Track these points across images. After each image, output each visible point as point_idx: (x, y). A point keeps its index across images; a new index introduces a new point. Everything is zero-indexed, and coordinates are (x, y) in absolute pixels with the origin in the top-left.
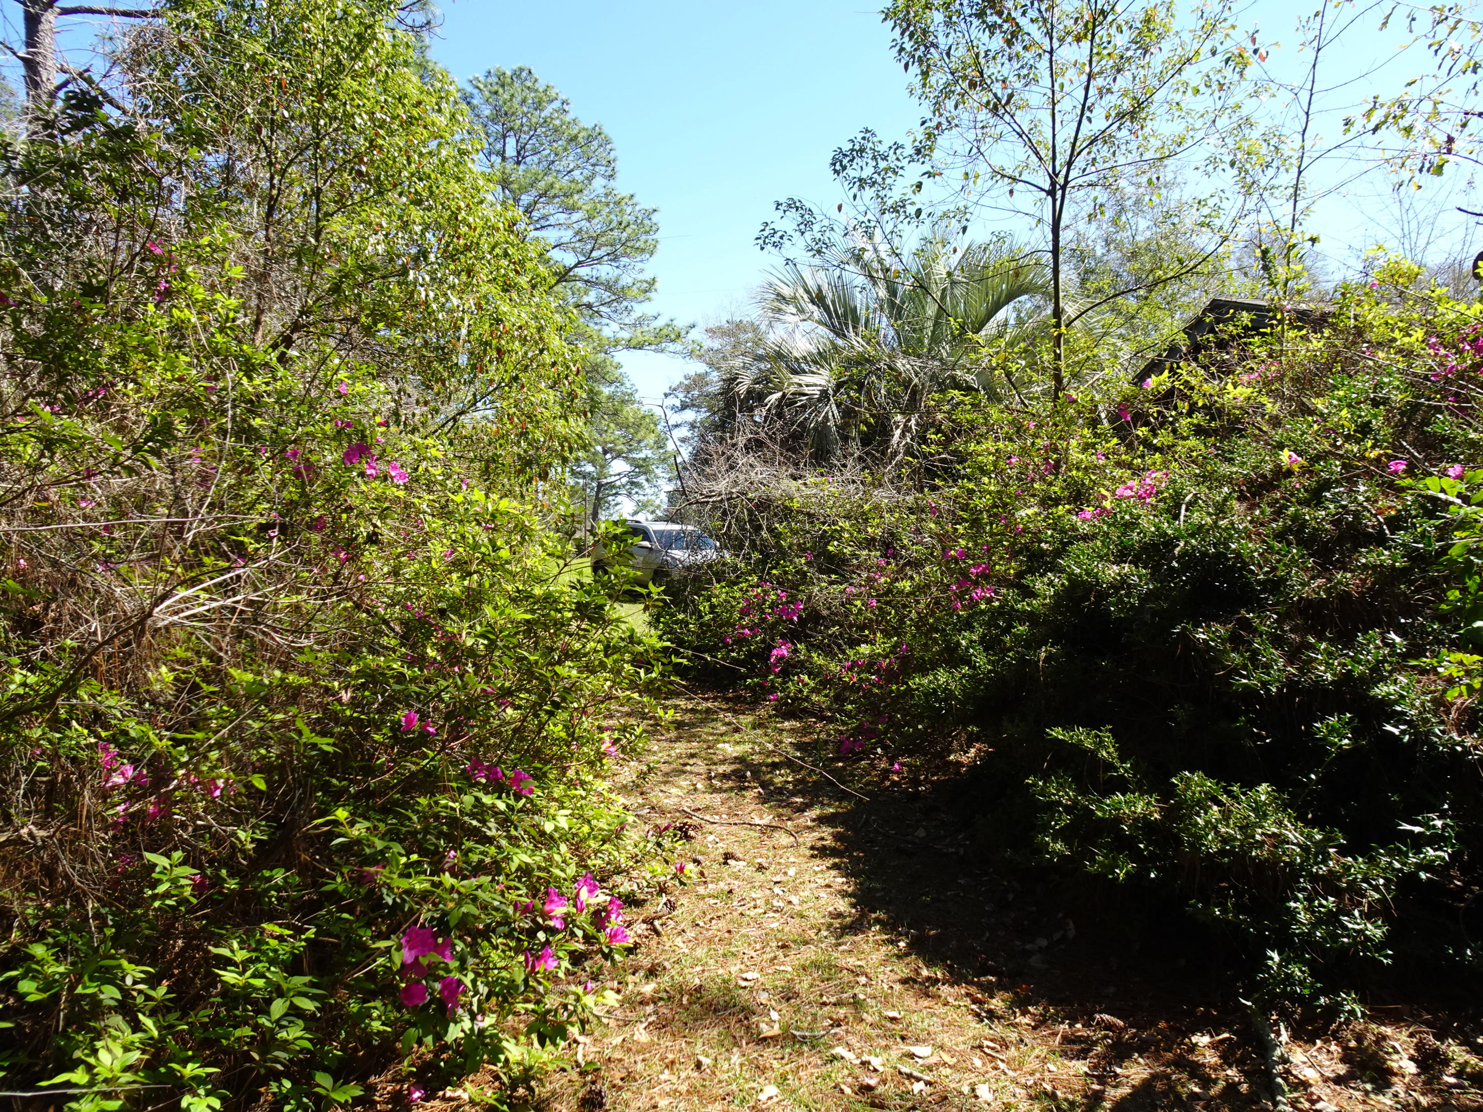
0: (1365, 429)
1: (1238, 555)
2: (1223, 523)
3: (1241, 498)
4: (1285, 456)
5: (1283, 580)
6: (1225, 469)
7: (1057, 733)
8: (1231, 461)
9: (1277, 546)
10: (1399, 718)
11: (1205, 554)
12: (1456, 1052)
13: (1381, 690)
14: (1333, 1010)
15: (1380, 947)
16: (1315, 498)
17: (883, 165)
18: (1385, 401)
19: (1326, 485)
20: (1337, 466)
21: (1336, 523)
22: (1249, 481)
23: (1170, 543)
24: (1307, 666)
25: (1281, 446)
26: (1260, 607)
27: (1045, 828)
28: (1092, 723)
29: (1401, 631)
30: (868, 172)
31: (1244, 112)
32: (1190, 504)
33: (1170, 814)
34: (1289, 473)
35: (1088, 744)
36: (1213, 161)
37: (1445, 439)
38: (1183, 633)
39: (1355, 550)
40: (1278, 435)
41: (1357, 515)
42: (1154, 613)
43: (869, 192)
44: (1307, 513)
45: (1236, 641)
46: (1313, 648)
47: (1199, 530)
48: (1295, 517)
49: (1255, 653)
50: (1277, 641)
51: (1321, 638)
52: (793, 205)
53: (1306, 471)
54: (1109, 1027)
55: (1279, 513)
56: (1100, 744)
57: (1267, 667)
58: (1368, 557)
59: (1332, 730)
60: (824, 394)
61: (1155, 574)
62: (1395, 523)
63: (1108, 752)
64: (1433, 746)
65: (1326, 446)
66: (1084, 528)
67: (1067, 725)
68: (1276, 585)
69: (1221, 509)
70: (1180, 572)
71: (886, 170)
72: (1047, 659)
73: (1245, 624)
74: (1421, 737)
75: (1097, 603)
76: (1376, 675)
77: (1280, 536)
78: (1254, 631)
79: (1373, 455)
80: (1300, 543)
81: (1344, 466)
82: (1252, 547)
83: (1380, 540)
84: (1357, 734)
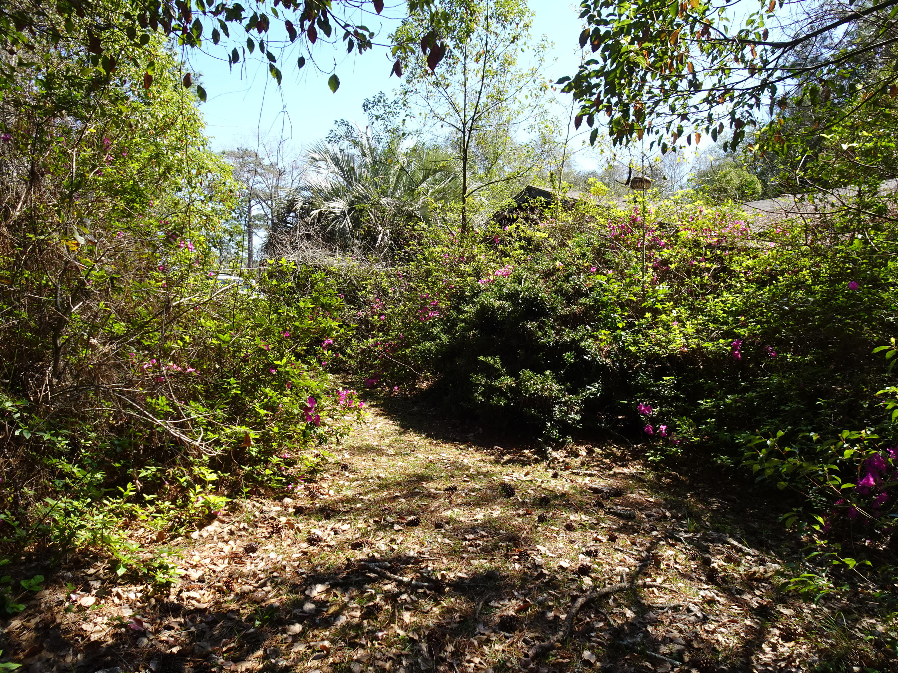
0: (584, 255)
1: (542, 298)
2: (536, 287)
3: (543, 278)
4: (558, 263)
5: (555, 308)
6: (536, 266)
7: (482, 358)
8: (537, 264)
9: (554, 296)
10: (587, 353)
11: (530, 298)
12: (597, 450)
13: (583, 344)
14: (564, 442)
15: (579, 422)
16: (567, 279)
17: (388, 110)
18: (592, 244)
19: (570, 275)
20: (574, 268)
21: (573, 289)
22: (545, 272)
23: (518, 293)
24: (562, 337)
25: (556, 259)
26: (548, 316)
27: (476, 392)
28: (493, 355)
29: (590, 326)
30: (381, 112)
31: (545, 108)
32: (525, 279)
33: (518, 384)
34: (559, 270)
35: (492, 362)
36: (531, 127)
37: (609, 261)
38: (523, 325)
39: (578, 299)
40: (555, 254)
41: (580, 286)
42: (513, 318)
43: (380, 122)
44: (564, 285)
45: (540, 328)
46: (564, 330)
47: (528, 289)
48: (560, 286)
49: (546, 332)
50: (553, 328)
51: (566, 327)
52: (344, 123)
53: (565, 269)
54: (498, 450)
55: (555, 284)
56: (495, 362)
57: (550, 337)
58: (583, 300)
59: (568, 357)
60: (343, 212)
61: (513, 305)
62: (591, 290)
63: (498, 365)
64: (597, 362)
65: (571, 260)
66: (483, 287)
67: (485, 356)
68: (553, 309)
69: (536, 282)
70: (521, 304)
71: (389, 113)
72: (473, 336)
73: (543, 322)
74: (594, 360)
75: (491, 315)
76: (582, 339)
77: (555, 292)
78: (546, 325)
79: (586, 265)
80: (562, 295)
81: (577, 268)
82: (546, 296)
83: (587, 295)
84: (576, 357)
